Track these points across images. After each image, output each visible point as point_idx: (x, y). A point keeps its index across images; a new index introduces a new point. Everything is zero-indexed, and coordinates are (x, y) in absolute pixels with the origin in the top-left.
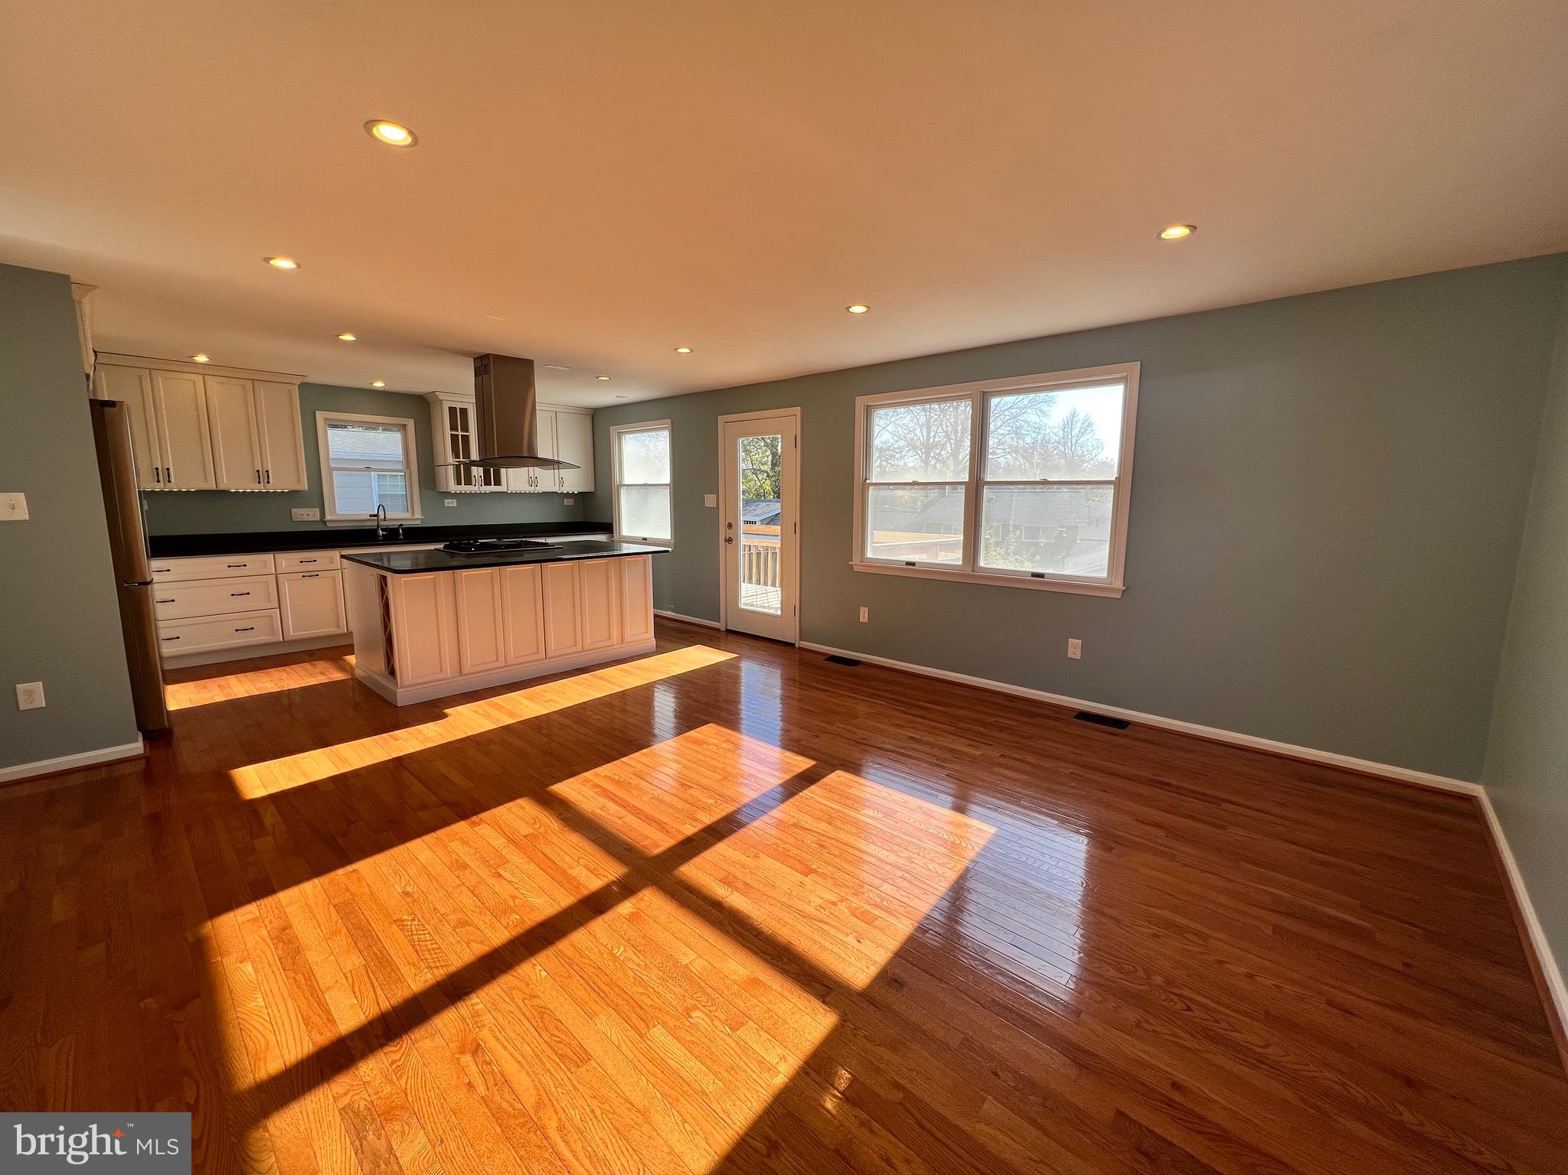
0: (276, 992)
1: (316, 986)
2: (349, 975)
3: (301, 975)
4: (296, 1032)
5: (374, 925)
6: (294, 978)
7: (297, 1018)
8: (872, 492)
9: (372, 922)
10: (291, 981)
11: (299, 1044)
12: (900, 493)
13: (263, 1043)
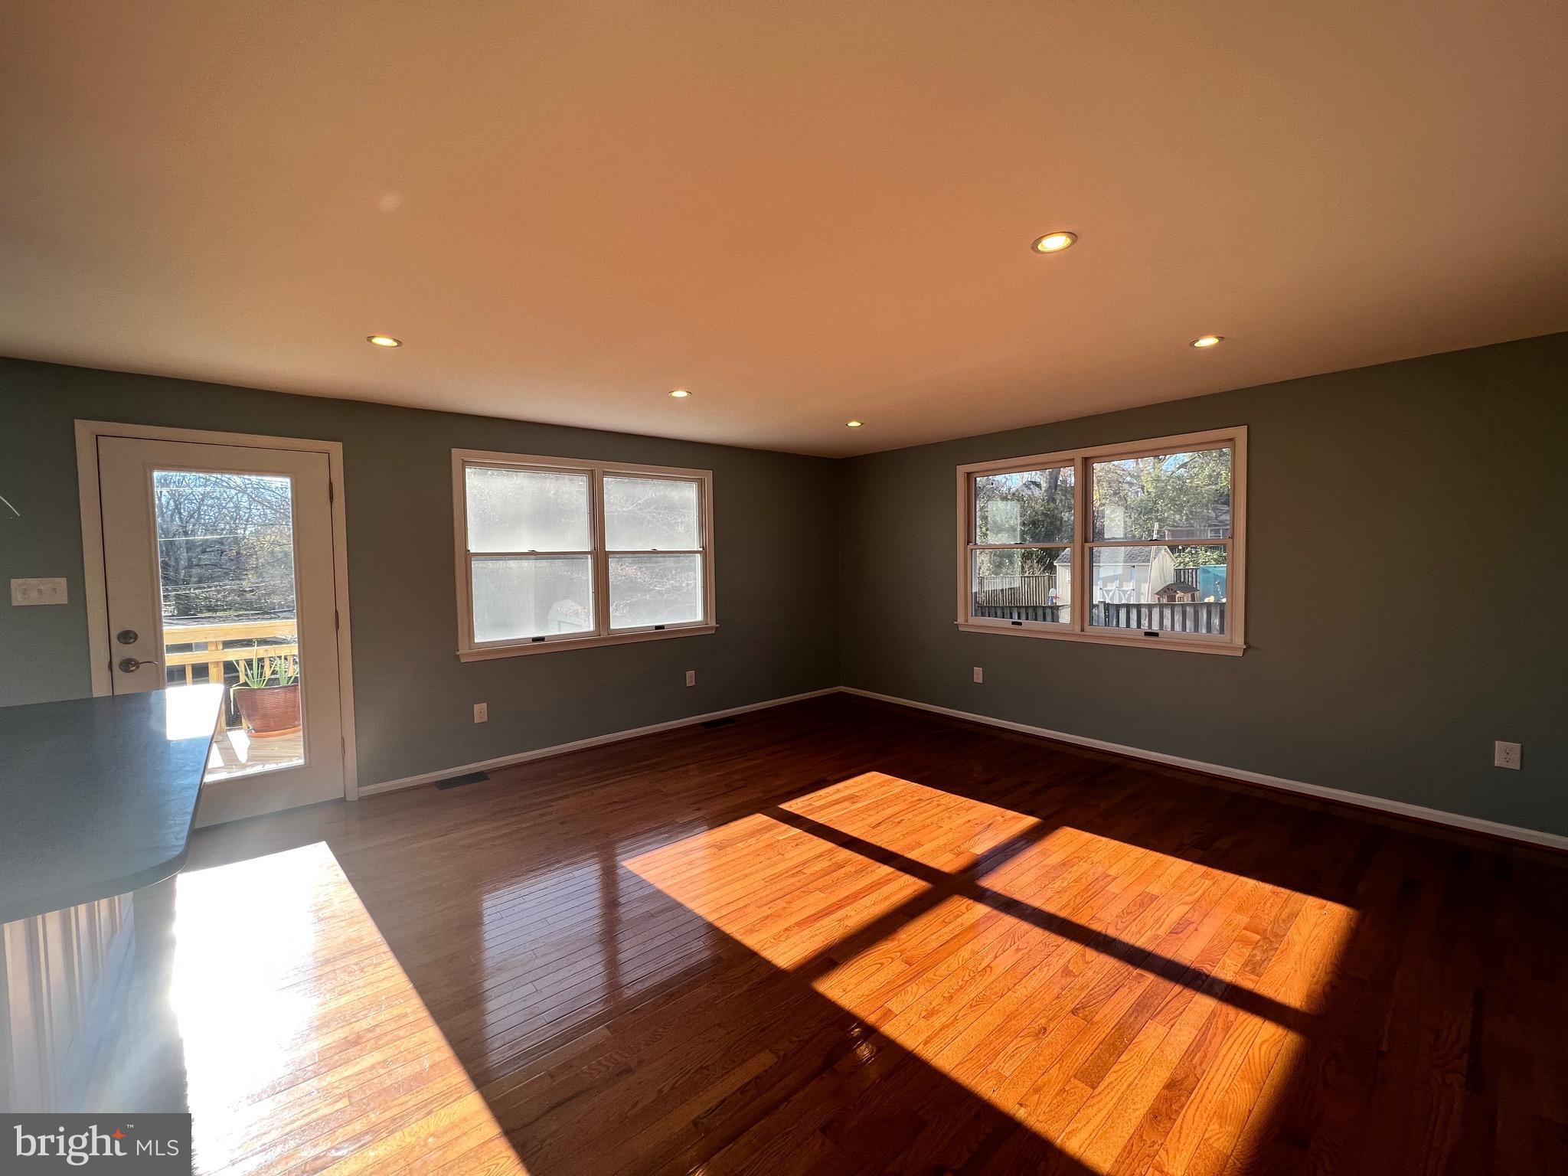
0: (1222, 1071)
1: (1195, 1044)
2: (1169, 1025)
3: (1194, 1062)
4: (1239, 1031)
5: (1103, 1036)
6: (1200, 1065)
7: (1230, 1037)
8: (476, 565)
9: (1100, 1039)
10: (1204, 1066)
11: (1245, 1023)
12: (513, 564)
13: (1264, 1047)
